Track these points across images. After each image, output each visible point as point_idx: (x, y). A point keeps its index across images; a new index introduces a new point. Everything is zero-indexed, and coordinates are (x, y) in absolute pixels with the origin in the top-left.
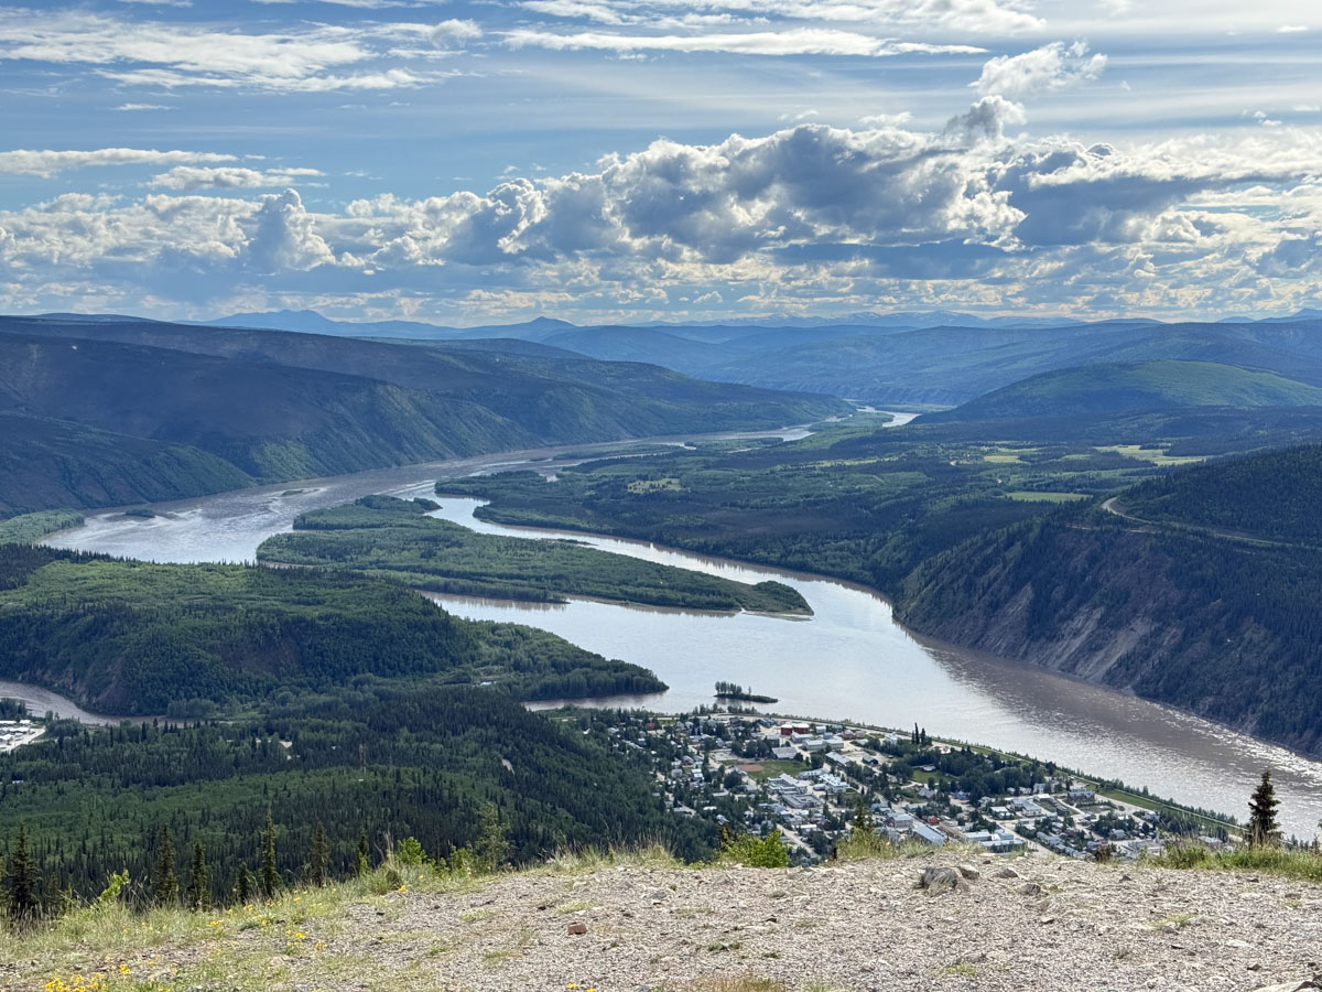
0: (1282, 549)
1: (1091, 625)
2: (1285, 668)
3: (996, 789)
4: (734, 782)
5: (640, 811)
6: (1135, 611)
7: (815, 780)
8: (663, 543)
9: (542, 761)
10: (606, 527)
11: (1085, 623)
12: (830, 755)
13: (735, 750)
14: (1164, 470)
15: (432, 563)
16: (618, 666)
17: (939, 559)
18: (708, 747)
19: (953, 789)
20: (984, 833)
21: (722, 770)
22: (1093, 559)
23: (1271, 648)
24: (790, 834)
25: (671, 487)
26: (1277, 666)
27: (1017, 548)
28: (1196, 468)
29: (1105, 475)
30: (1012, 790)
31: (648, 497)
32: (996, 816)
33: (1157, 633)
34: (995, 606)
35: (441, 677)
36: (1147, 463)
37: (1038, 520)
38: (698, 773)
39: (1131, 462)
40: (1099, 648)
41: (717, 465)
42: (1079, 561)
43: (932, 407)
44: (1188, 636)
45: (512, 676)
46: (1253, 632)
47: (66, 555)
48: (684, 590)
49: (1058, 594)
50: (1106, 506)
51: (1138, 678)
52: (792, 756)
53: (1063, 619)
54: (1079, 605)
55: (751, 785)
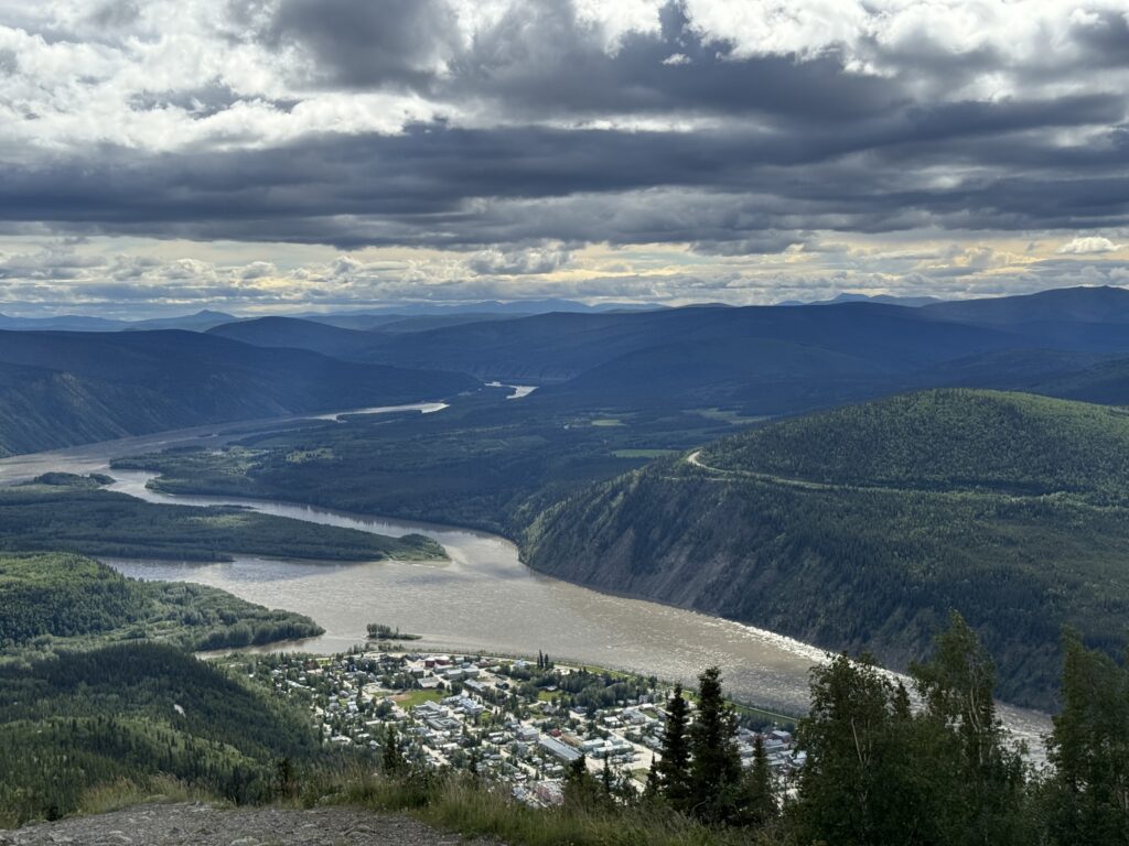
0: (831, 490)
1: (683, 559)
2: (837, 588)
3: (608, 703)
4: (384, 712)
5: (302, 743)
6: (718, 546)
7: (455, 704)
8: (321, 504)
9: (211, 704)
10: (267, 494)
11: (678, 558)
12: (468, 682)
13: (386, 684)
14: (736, 428)
15: (108, 532)
16: (284, 616)
17: (557, 508)
18: (361, 682)
19: (573, 705)
20: (599, 741)
21: (374, 701)
22: (683, 504)
23: (826, 572)
24: (435, 754)
25: (325, 456)
26: (830, 587)
27: (620, 497)
28: (761, 426)
29: (692, 433)
30: (622, 702)
31: (304, 465)
32: (608, 725)
33: (735, 564)
34: (604, 546)
35: (117, 634)
36: (724, 422)
37: (636, 473)
38: (353, 706)
39: (711, 422)
40: (689, 578)
41: (366, 436)
42: (671, 507)
43: (548, 380)
44: (761, 564)
45: (184, 631)
46: (810, 560)
48: (338, 545)
49: (656, 534)
50: (692, 459)
51: (722, 602)
52: (434, 684)
53: (660, 556)
54: (673, 542)
55: (400, 712)
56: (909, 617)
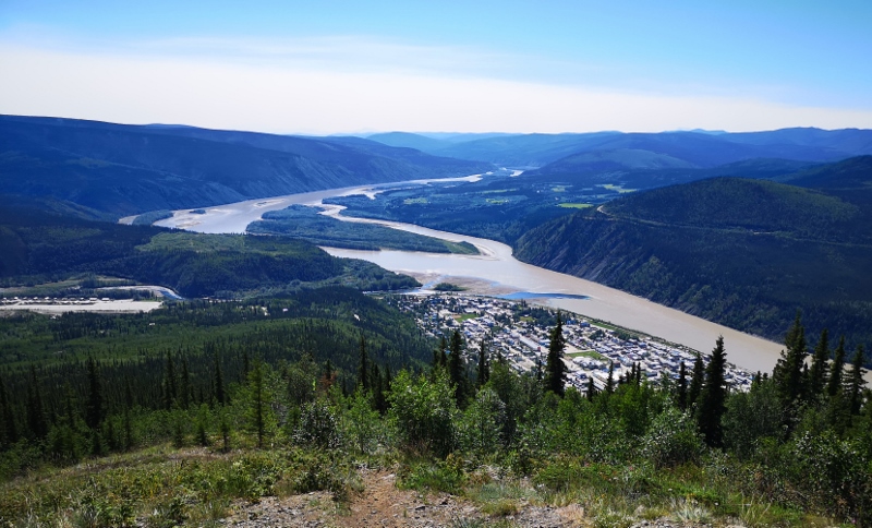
0: (667, 227)
2: (665, 274)
4: (449, 323)
7: (482, 321)
8: (420, 224)
9: (371, 315)
10: (395, 218)
12: (487, 311)
13: (450, 310)
14: (622, 194)
15: (322, 234)
16: (402, 276)
17: (532, 231)
18: (439, 309)
19: (536, 324)
21: (444, 318)
23: (660, 266)
25: (422, 202)
26: (662, 274)
27: (563, 227)
28: (634, 193)
29: (599, 197)
31: (412, 205)
34: (554, 250)
35: (328, 281)
36: (615, 192)
37: (572, 215)
39: (609, 191)
40: (594, 268)
41: (441, 193)
43: (529, 168)
45: (358, 281)
46: (653, 260)
47: (166, 230)
50: (599, 209)
51: (608, 279)
52: (472, 312)
53: (580, 257)
55: (456, 323)
56: (698, 289)
